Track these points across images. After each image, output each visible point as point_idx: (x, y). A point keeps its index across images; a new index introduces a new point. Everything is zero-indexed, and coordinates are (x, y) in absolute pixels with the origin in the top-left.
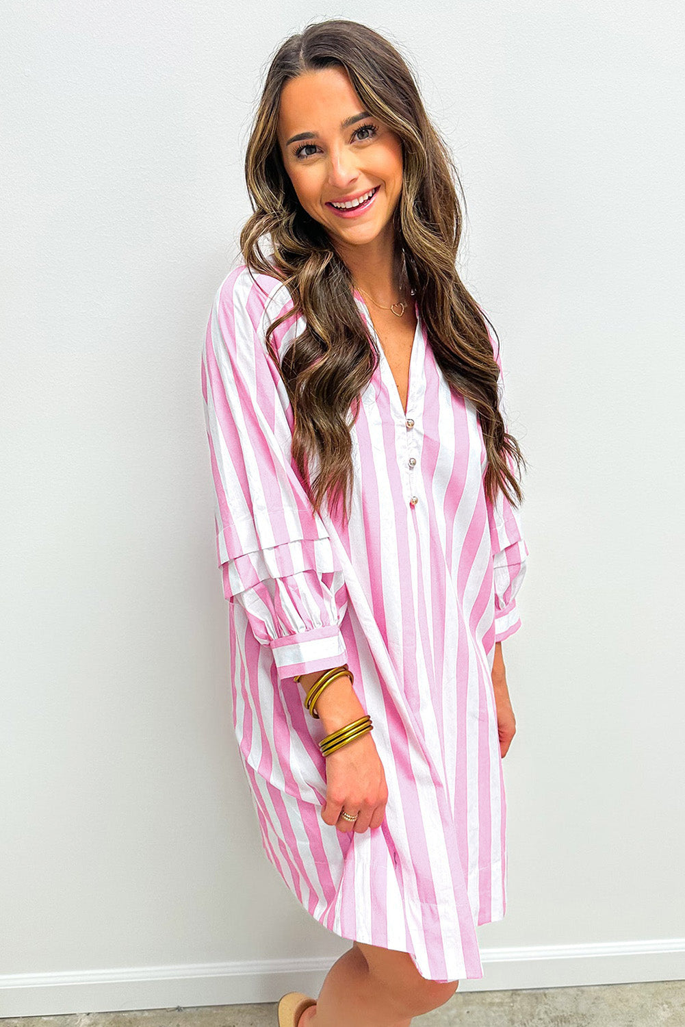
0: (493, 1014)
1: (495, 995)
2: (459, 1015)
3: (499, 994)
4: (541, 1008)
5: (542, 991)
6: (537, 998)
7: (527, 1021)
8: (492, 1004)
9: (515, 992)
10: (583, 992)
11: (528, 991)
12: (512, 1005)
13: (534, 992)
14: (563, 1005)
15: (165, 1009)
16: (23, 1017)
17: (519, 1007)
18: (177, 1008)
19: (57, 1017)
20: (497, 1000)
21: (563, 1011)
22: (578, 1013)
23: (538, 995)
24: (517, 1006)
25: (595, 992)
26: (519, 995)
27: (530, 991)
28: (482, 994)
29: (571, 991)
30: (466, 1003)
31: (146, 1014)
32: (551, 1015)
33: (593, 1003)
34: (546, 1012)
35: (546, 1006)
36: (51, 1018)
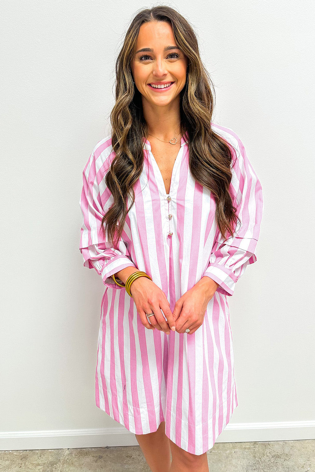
0: (246, 453)
1: (246, 444)
2: (231, 453)
3: (248, 444)
4: (268, 451)
5: (267, 442)
6: (265, 446)
7: (261, 457)
8: (245, 448)
9: (255, 443)
10: (286, 443)
11: (261, 443)
12: (254, 449)
13: (264, 443)
14: (277, 449)
15: (101, 447)
16: (41, 450)
17: (258, 450)
18: (106, 447)
19: (56, 450)
20: (248, 447)
21: (277, 453)
22: (284, 454)
23: (266, 444)
24: (256, 449)
25: (291, 443)
26: (257, 444)
27: (262, 442)
28: (241, 443)
29: (281, 443)
30: (234, 448)
31: (93, 449)
32: (272, 454)
33: (291, 449)
34: (270, 453)
35: (270, 450)
36: (53, 450)
